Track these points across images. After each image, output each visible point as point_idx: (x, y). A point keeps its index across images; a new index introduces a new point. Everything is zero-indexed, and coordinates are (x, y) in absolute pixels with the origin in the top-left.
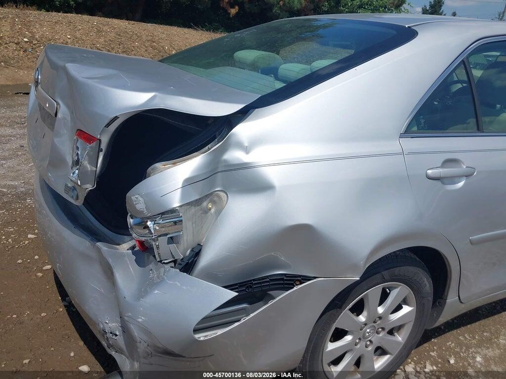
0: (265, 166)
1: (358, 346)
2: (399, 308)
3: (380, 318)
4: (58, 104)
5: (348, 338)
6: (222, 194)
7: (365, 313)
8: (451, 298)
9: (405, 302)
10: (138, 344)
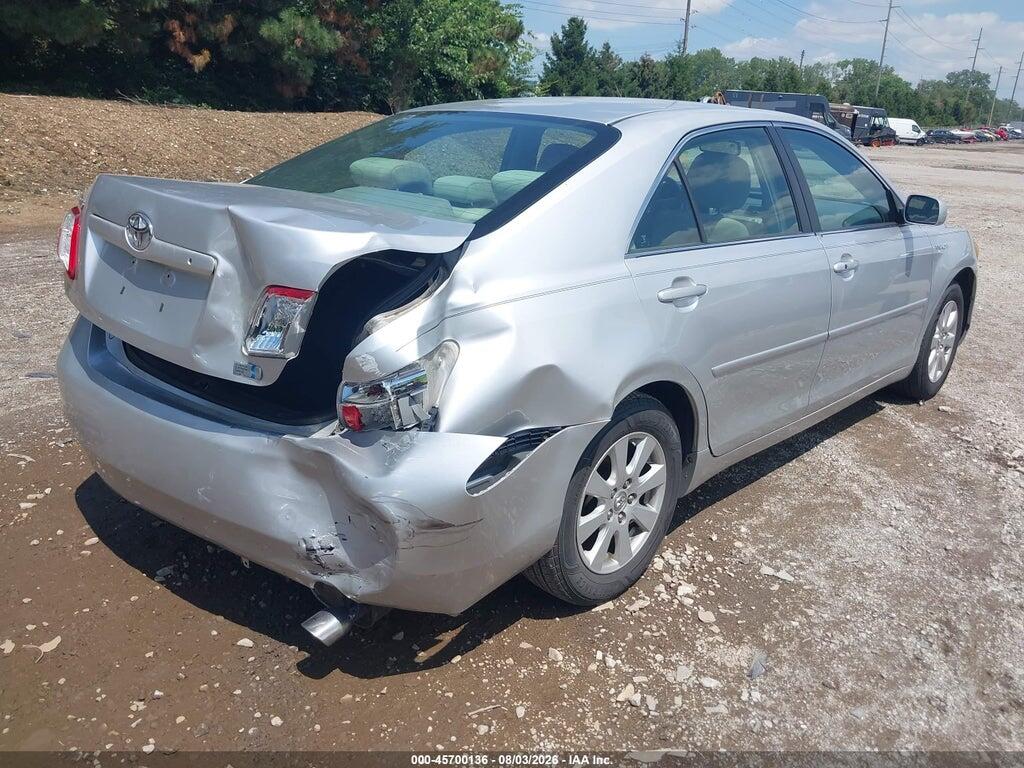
0: (490, 306)
1: (611, 519)
2: (646, 469)
3: (630, 480)
4: (216, 258)
5: (600, 509)
6: (451, 344)
7: (613, 475)
8: (702, 450)
9: (653, 459)
10: (397, 525)
